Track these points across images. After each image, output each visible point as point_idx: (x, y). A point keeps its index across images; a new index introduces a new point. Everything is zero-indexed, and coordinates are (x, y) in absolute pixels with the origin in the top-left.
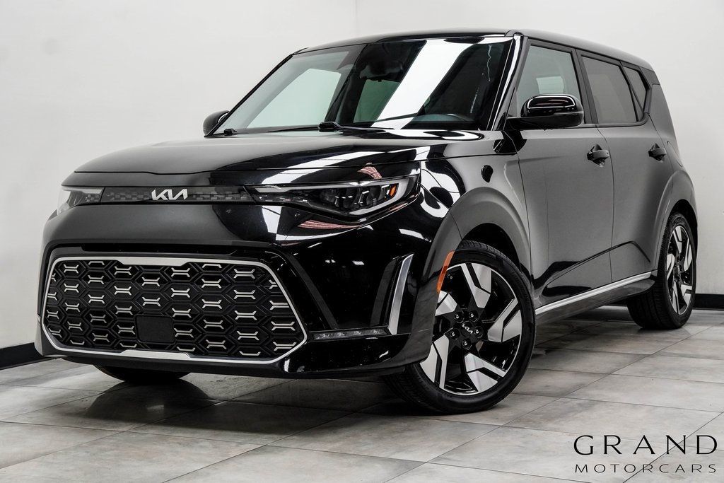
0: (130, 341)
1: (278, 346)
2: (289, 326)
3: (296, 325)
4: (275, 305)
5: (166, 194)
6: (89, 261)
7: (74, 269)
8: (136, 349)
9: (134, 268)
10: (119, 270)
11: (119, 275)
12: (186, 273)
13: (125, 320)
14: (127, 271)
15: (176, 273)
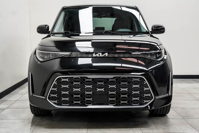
0: (89, 103)
1: (145, 101)
2: (149, 95)
3: (151, 95)
4: (145, 89)
5: (99, 55)
6: (73, 77)
7: (67, 80)
8: (92, 105)
9: (93, 79)
10: (87, 80)
11: (87, 81)
12: (114, 80)
13: (89, 96)
14: (91, 80)
15: (110, 80)
